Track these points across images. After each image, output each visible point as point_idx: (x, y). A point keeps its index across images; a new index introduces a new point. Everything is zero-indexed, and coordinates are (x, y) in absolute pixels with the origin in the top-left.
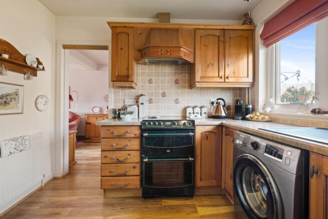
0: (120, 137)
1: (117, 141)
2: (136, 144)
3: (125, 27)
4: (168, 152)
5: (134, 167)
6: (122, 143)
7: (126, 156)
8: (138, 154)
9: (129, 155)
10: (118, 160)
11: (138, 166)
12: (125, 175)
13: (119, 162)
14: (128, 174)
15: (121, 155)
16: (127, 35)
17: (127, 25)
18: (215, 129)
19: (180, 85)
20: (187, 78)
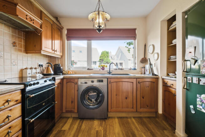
4: (44, 105)
8: (19, 120)
11: (20, 133)
18: (61, 81)
19: (17, 48)
20: (23, 43)
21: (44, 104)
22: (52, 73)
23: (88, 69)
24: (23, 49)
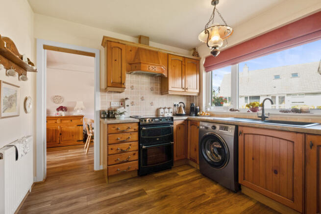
0: (123, 132)
1: (121, 135)
2: (135, 137)
3: (119, 43)
5: (134, 154)
6: (125, 136)
7: (129, 146)
8: (137, 143)
9: (130, 145)
10: (122, 150)
11: (137, 152)
12: (127, 161)
13: (122, 151)
14: (130, 160)
15: (124, 146)
16: (120, 50)
17: (120, 42)
18: (184, 122)
19: (154, 91)
20: (159, 87)
21: (158, 139)
22: (184, 113)
23: (231, 110)
24: (159, 92)
